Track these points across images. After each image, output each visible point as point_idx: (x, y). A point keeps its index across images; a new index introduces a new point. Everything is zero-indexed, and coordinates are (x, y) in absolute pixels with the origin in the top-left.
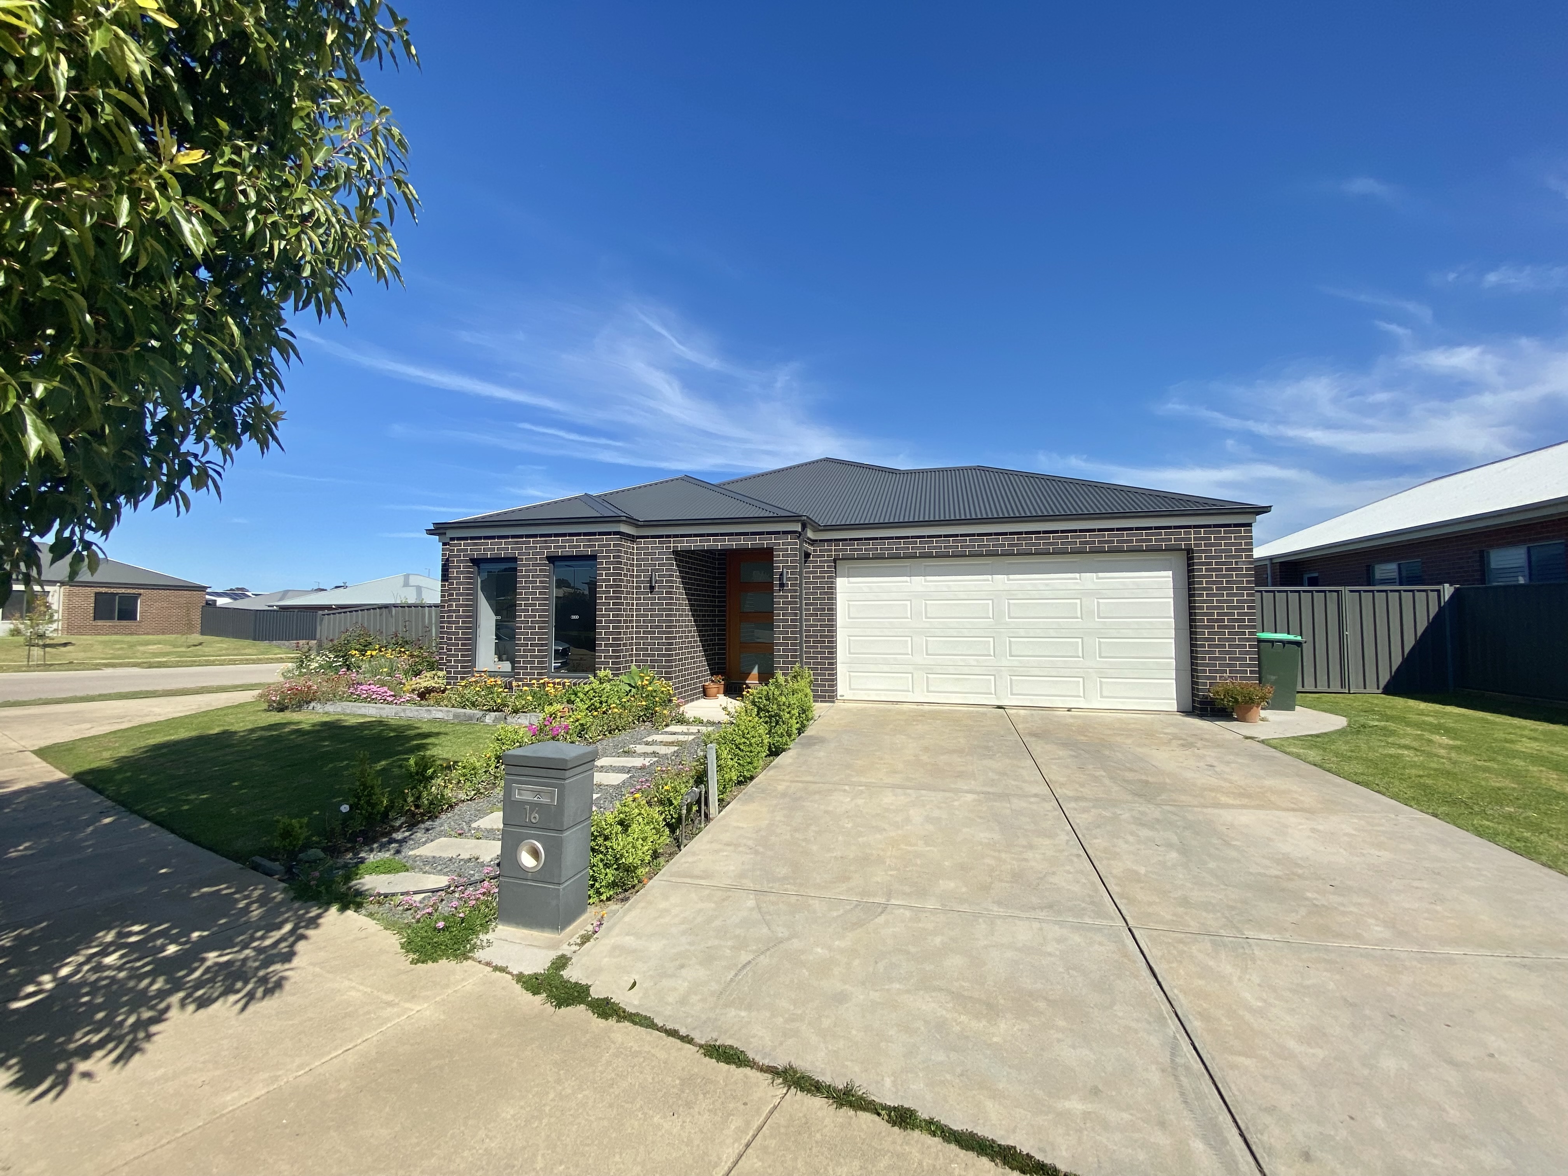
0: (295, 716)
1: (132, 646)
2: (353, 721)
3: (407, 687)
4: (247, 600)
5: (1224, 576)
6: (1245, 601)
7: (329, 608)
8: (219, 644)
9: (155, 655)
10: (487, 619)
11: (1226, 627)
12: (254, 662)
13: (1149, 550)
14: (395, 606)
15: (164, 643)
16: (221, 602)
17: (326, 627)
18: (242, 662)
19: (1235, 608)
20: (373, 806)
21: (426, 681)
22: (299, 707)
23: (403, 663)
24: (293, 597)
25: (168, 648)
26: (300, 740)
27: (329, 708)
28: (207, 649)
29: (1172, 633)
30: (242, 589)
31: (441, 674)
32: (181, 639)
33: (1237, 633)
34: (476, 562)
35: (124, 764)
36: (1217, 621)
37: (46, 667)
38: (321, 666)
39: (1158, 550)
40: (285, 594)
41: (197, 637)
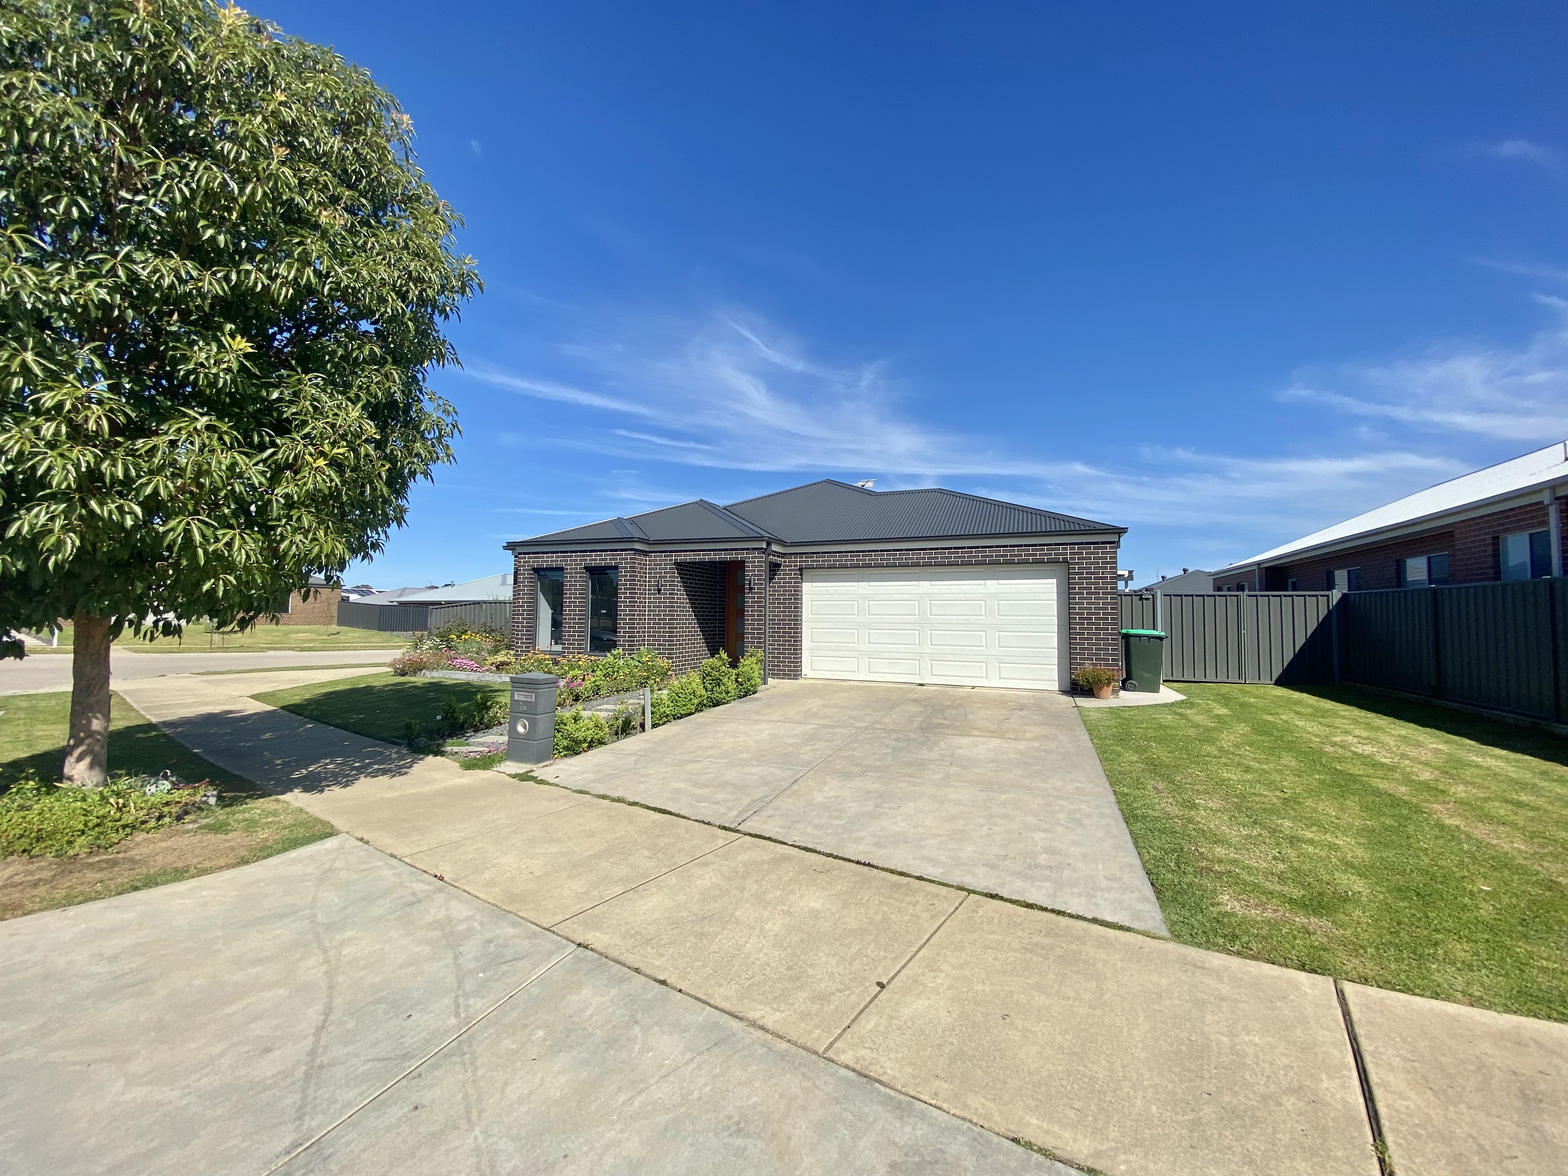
0: (412, 679)
1: (286, 634)
2: (449, 682)
3: (490, 662)
4: (372, 596)
5: (1093, 583)
6: (1109, 604)
7: (439, 603)
8: (352, 634)
9: (305, 641)
10: (545, 613)
11: (1093, 624)
12: (380, 648)
13: (1035, 562)
14: (485, 602)
15: (311, 632)
16: (354, 597)
17: (435, 619)
18: (370, 648)
19: (1100, 609)
20: (455, 719)
21: (500, 658)
22: (414, 673)
23: (489, 644)
24: (408, 595)
25: (315, 636)
26: (415, 692)
27: (435, 674)
28: (343, 638)
29: (1056, 629)
30: (367, 586)
31: (512, 652)
32: (323, 628)
33: (1102, 629)
34: (536, 570)
35: (310, 702)
36: (1086, 619)
37: (226, 650)
38: (430, 648)
39: (1042, 562)
40: (403, 591)
41: (334, 628)
